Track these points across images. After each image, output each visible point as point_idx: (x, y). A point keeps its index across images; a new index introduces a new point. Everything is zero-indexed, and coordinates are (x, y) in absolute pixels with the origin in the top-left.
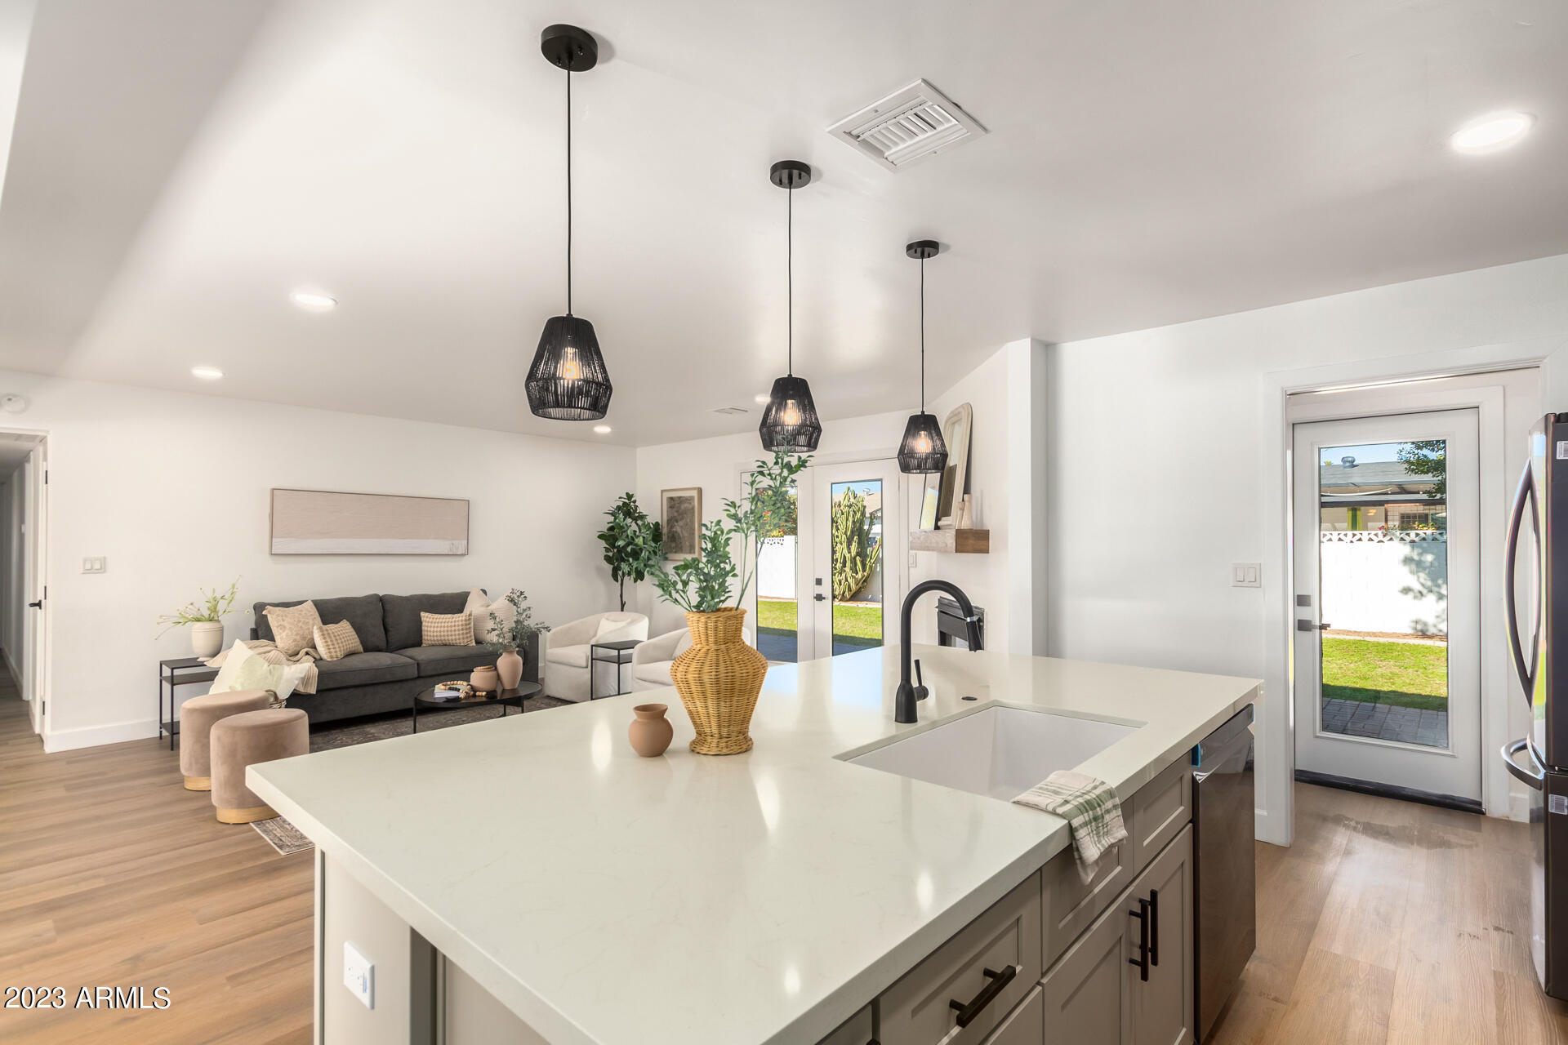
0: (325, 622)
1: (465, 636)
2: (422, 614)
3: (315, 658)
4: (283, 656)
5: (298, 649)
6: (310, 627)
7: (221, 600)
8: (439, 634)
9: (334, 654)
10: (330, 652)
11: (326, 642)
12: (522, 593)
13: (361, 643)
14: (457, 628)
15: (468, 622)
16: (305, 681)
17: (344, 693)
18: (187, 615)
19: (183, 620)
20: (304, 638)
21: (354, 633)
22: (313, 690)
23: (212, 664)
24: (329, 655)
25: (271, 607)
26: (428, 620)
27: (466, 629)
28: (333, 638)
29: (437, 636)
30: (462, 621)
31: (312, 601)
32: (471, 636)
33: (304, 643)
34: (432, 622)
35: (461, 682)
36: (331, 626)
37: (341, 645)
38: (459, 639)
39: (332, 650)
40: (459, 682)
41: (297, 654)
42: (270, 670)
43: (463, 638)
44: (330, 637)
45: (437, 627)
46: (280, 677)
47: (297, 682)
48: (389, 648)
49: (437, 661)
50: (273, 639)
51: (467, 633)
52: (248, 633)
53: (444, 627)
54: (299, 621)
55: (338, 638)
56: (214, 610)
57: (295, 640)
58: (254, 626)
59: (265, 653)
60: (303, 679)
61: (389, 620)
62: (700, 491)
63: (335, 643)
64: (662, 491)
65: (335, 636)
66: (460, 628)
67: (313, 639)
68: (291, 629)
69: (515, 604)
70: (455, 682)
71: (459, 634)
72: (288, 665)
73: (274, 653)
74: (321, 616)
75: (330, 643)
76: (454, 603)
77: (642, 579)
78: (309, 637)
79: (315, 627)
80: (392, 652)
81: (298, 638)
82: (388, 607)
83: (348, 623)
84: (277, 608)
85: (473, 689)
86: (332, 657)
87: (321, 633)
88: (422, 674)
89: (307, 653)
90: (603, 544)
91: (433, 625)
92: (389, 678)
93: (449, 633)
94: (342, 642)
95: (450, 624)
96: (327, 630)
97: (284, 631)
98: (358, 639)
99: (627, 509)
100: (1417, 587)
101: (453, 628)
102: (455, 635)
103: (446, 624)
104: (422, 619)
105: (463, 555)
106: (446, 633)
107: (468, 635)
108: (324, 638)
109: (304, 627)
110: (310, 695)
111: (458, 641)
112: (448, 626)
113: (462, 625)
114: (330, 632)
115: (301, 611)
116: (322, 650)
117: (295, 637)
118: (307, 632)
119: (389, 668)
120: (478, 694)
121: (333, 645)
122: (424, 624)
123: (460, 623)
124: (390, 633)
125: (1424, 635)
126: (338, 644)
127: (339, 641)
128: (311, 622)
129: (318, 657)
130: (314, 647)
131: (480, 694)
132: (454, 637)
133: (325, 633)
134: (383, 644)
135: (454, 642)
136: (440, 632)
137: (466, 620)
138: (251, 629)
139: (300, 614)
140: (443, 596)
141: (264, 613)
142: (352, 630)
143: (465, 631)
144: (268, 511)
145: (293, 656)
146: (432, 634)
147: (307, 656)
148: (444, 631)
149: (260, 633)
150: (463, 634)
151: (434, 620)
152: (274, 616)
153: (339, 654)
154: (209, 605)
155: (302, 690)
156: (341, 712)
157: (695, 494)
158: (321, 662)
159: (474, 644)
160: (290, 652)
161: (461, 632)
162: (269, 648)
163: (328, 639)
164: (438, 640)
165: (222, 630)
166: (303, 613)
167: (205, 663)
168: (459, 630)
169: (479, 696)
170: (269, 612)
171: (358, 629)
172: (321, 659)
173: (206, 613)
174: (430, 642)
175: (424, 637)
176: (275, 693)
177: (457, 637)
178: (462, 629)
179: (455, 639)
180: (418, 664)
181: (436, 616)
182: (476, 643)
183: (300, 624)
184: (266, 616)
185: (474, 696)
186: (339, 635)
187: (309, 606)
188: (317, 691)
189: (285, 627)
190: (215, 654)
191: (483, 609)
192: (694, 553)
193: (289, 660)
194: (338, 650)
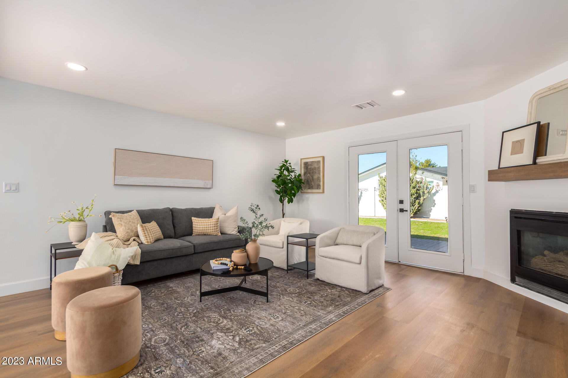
0: (144, 222)
1: (216, 230)
2: (193, 218)
3: (138, 243)
4: (121, 242)
5: (129, 237)
6: (136, 225)
7: (86, 210)
8: (202, 229)
9: (149, 240)
10: (147, 239)
11: (145, 233)
12: (258, 206)
13: (162, 234)
14: (211, 226)
15: (217, 223)
16: (134, 257)
17: (155, 263)
18: (66, 218)
19: (63, 221)
20: (132, 231)
21: (159, 228)
22: (138, 262)
23: (79, 247)
24: (146, 241)
25: (114, 214)
26: (196, 221)
27: (216, 226)
28: (149, 232)
29: (201, 230)
30: (214, 222)
31: (136, 210)
32: (218, 230)
33: (132, 234)
34: (198, 223)
35: (225, 259)
36: (147, 225)
37: (153, 235)
38: (213, 232)
39: (148, 238)
40: (224, 259)
41: (129, 240)
42: (113, 252)
43: (215, 231)
44: (147, 231)
45: (201, 225)
46: (119, 256)
47: (129, 259)
48: (176, 237)
49: (204, 244)
50: (115, 232)
51: (216, 229)
52: (101, 228)
53: (205, 225)
54: (130, 222)
55: (151, 231)
56: (82, 214)
57: (127, 232)
58: (105, 224)
59: (110, 240)
60: (132, 256)
61: (176, 221)
62: (323, 158)
63: (150, 234)
64: (301, 159)
65: (149, 230)
66: (213, 226)
67: (137, 232)
68: (125, 226)
69: (254, 213)
70: (222, 258)
71: (213, 229)
72: (124, 248)
73: (115, 241)
74: (141, 218)
75: (147, 234)
76: (208, 213)
77: (292, 202)
78: (135, 230)
79: (139, 225)
80: (177, 238)
81: (129, 231)
82: (175, 214)
83: (156, 223)
84: (117, 214)
85: (235, 264)
86: (148, 242)
87: (142, 228)
88: (196, 251)
89: (134, 240)
90: (274, 184)
91: (199, 224)
92: (179, 254)
93: (208, 229)
94: (153, 234)
95: (208, 224)
96: (145, 227)
97: (121, 227)
98: (161, 232)
99: (285, 167)
101: (209, 226)
102: (211, 230)
103: (206, 224)
104: (193, 221)
105: (210, 188)
106: (206, 229)
107: (217, 230)
108: (144, 231)
109: (133, 225)
110: (136, 265)
111: (212, 233)
112: (207, 225)
113: (214, 224)
114: (147, 228)
115: (131, 216)
116: (143, 239)
117: (127, 231)
118: (134, 227)
119: (180, 249)
120: (239, 267)
121: (149, 235)
122: (193, 223)
123: (213, 223)
124: (176, 228)
126: (151, 234)
127: (152, 233)
128: (136, 222)
129: (140, 242)
130: (138, 236)
131: (240, 267)
132: (210, 231)
133: (144, 228)
134: (173, 234)
135: (210, 233)
136: (203, 228)
137: (216, 222)
138: (103, 226)
139: (130, 218)
140: (201, 209)
141: (110, 216)
142: (158, 226)
143: (215, 228)
144: (113, 160)
145: (126, 241)
146: (198, 229)
147: (135, 242)
148: (205, 227)
149: (108, 228)
150: (215, 229)
151: (199, 222)
152: (116, 219)
153: (152, 240)
154: (79, 212)
155: (132, 262)
156: (154, 274)
157: (321, 159)
158: (142, 245)
159: (220, 234)
160: (125, 239)
161: (214, 228)
162: (113, 237)
163: (146, 232)
164: (201, 232)
165: (86, 226)
166: (132, 218)
167: (76, 246)
168: (212, 227)
169: (239, 269)
170: (113, 216)
171: (160, 226)
172: (142, 243)
173: (77, 217)
174: (197, 233)
175: (194, 230)
176: (116, 267)
177: (212, 231)
178: (214, 227)
179: (211, 232)
180: (194, 246)
181: (200, 219)
182: (221, 234)
183: (130, 223)
184: (111, 218)
185: (237, 269)
186: (151, 230)
187: (135, 213)
188: (141, 263)
189: (122, 225)
190: (81, 240)
191: (223, 216)
192: (320, 189)
193: (124, 244)
194: (151, 238)
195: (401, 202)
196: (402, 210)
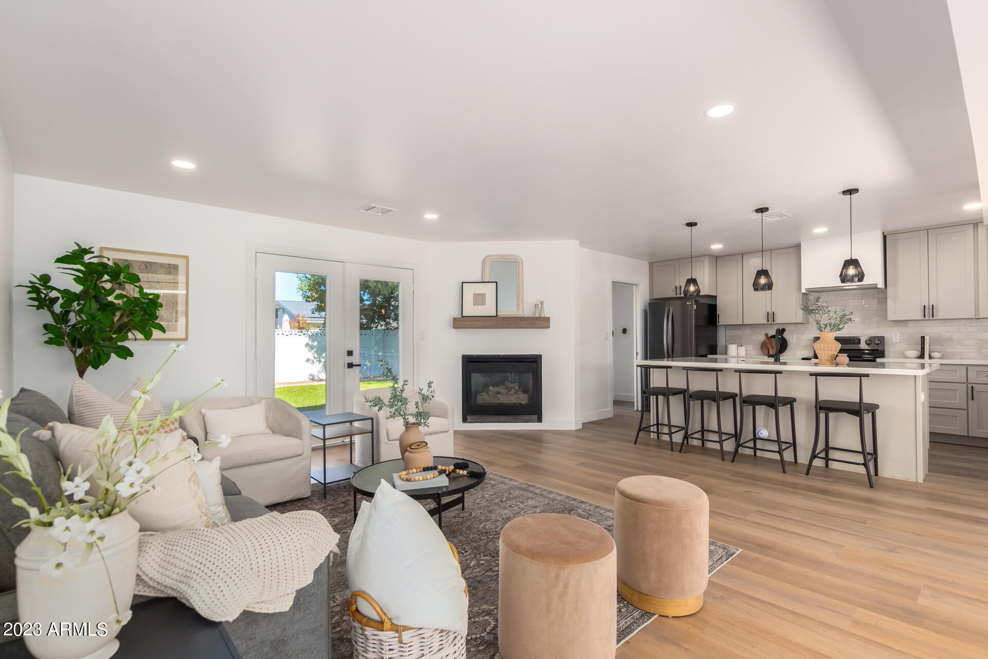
100: (312, 358)
125: (313, 380)
195: (350, 353)
196: (350, 365)
